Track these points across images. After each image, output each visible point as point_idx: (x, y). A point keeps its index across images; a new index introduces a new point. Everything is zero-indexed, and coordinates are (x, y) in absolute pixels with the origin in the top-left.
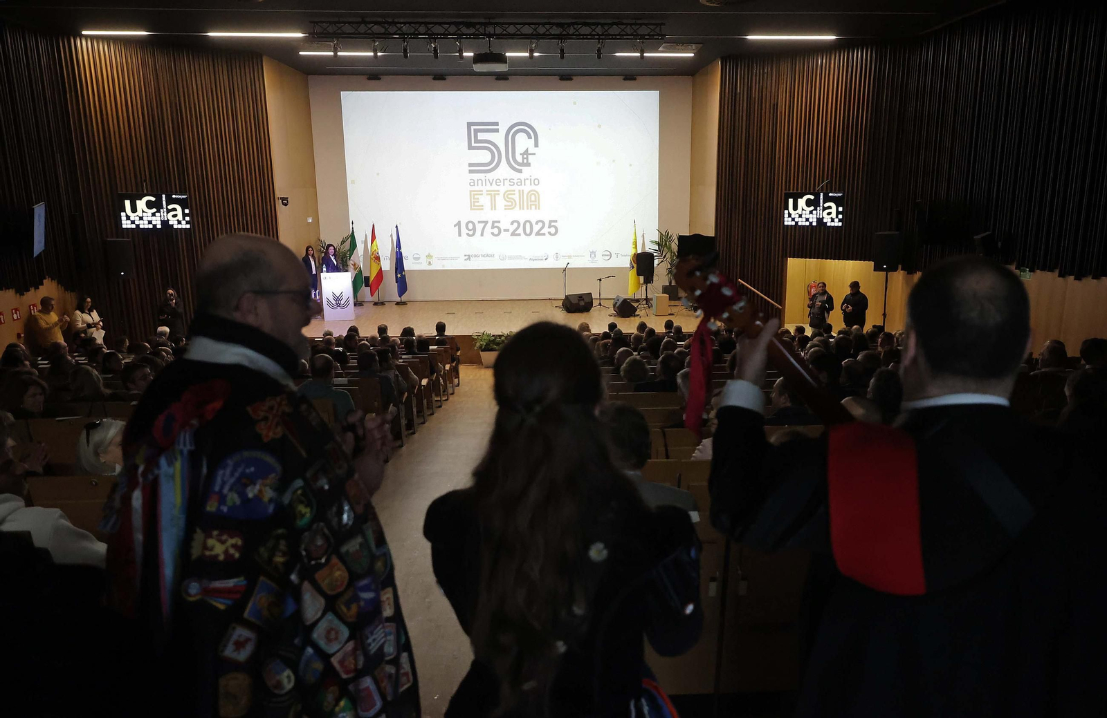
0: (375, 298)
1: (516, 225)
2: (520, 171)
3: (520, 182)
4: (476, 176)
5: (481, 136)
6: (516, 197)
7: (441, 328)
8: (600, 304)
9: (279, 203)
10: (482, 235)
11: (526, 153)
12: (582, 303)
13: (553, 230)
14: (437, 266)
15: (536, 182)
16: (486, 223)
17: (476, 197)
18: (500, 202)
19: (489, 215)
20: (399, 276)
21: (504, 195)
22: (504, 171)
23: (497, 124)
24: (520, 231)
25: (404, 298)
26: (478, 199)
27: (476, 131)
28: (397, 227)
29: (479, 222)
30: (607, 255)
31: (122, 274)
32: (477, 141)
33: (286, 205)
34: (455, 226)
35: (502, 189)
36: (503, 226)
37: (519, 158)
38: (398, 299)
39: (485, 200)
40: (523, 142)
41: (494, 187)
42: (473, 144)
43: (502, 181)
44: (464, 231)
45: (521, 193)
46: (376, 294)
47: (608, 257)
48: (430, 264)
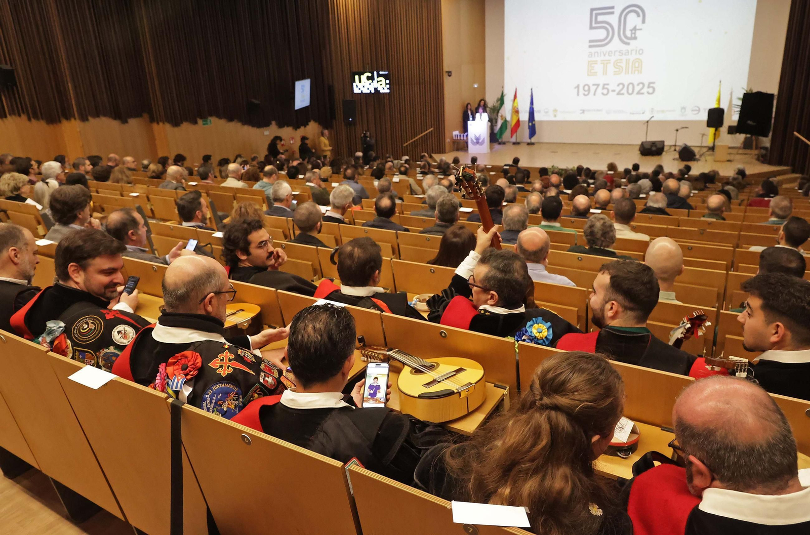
0: (513, 140)
1: (621, 86)
2: (628, 44)
3: (628, 52)
4: (593, 50)
5: (600, 18)
6: (623, 65)
9: (445, 75)
10: (594, 95)
11: (635, 28)
12: (654, 149)
13: (651, 90)
14: (560, 118)
15: (641, 52)
16: (598, 85)
17: (592, 65)
18: (611, 68)
19: (601, 80)
20: (530, 124)
21: (614, 64)
22: (616, 44)
23: (613, 8)
24: (624, 91)
25: (533, 140)
26: (593, 67)
27: (597, 15)
28: (532, 89)
29: (594, 85)
30: (696, 110)
31: (351, 119)
32: (597, 22)
33: (450, 76)
34: (575, 88)
35: (613, 59)
36: (611, 87)
37: (628, 34)
38: (529, 141)
39: (599, 68)
40: (633, 20)
41: (607, 57)
42: (594, 25)
43: (613, 52)
44: (581, 91)
45: (628, 61)
46: (514, 136)
47: (697, 112)
48: (555, 116)
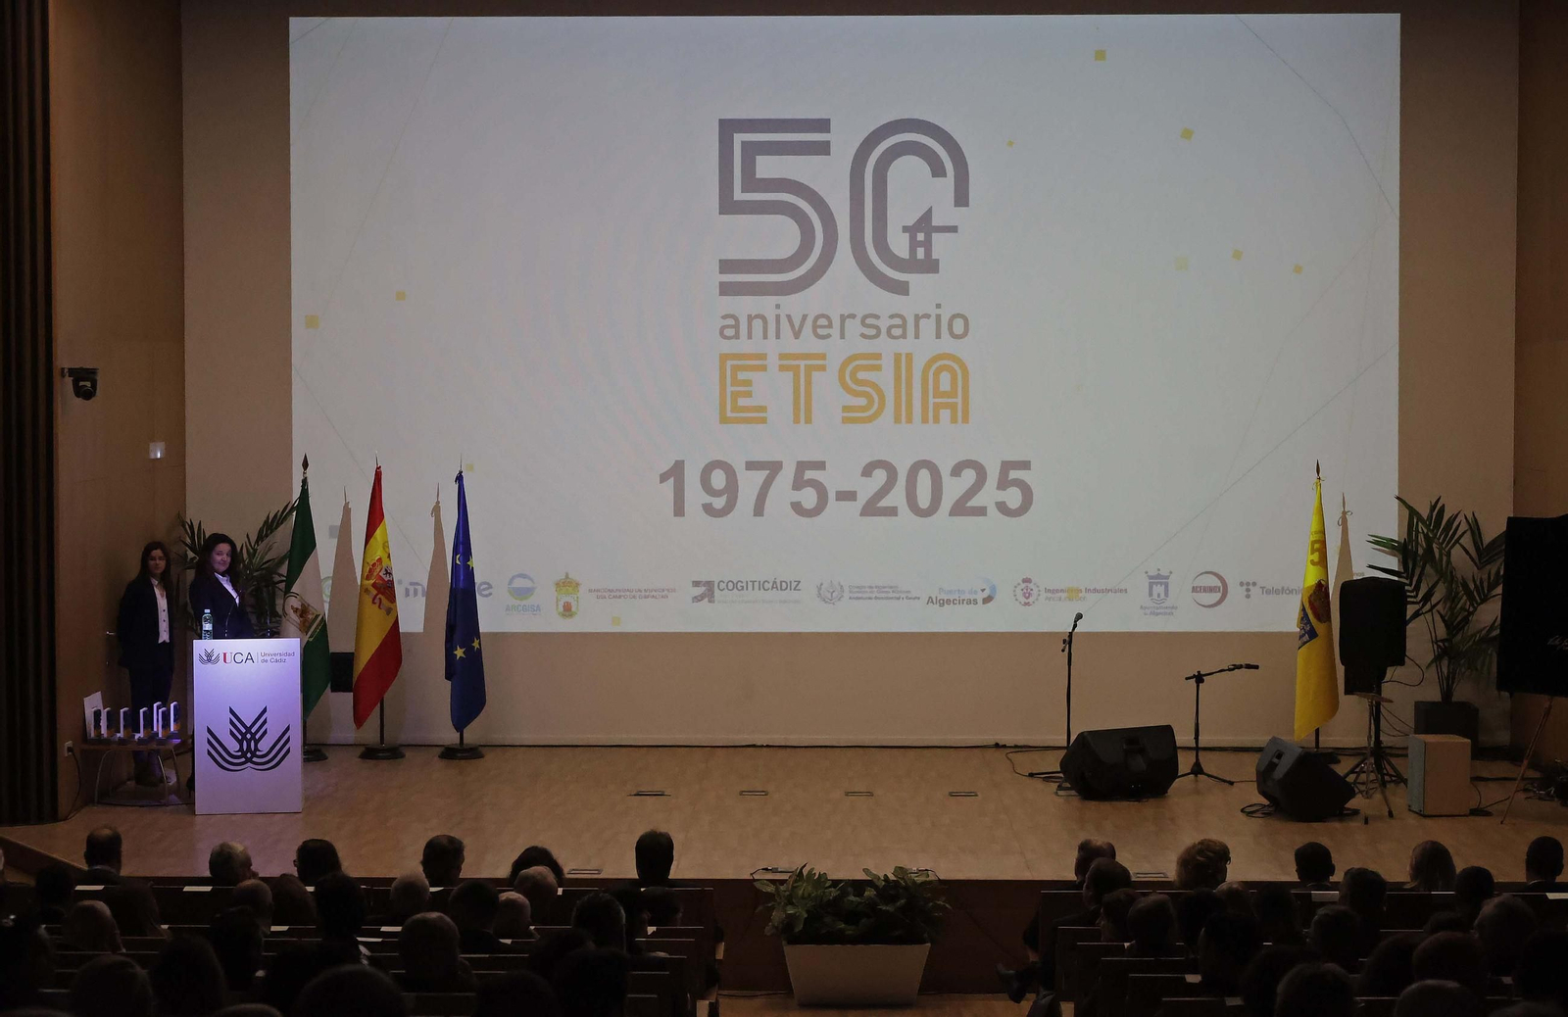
0: (370, 733)
1: (880, 476)
2: (902, 289)
3: (900, 326)
4: (745, 305)
5: (768, 167)
6: (885, 378)
7: (655, 851)
8: (1197, 770)
9: (65, 387)
10: (759, 510)
11: (924, 224)
12: (1139, 764)
13: (1013, 496)
14: (593, 618)
15: (958, 325)
16: (774, 468)
17: (742, 376)
18: (827, 390)
19: (786, 444)
20: (459, 653)
21: (842, 371)
22: (844, 287)
23: (823, 125)
24: (897, 497)
25: (473, 734)
26: (748, 383)
27: (751, 151)
28: (459, 479)
29: (751, 466)
30: (1211, 590)
32: (751, 183)
33: (87, 395)
34: (664, 478)
35: (836, 350)
36: (833, 480)
37: (899, 244)
38: (450, 737)
39: (772, 389)
40: (913, 188)
41: (808, 343)
42: (739, 195)
43: (836, 323)
44: (695, 496)
45: (902, 364)
46: (374, 719)
47: (1216, 597)
48: (567, 611)
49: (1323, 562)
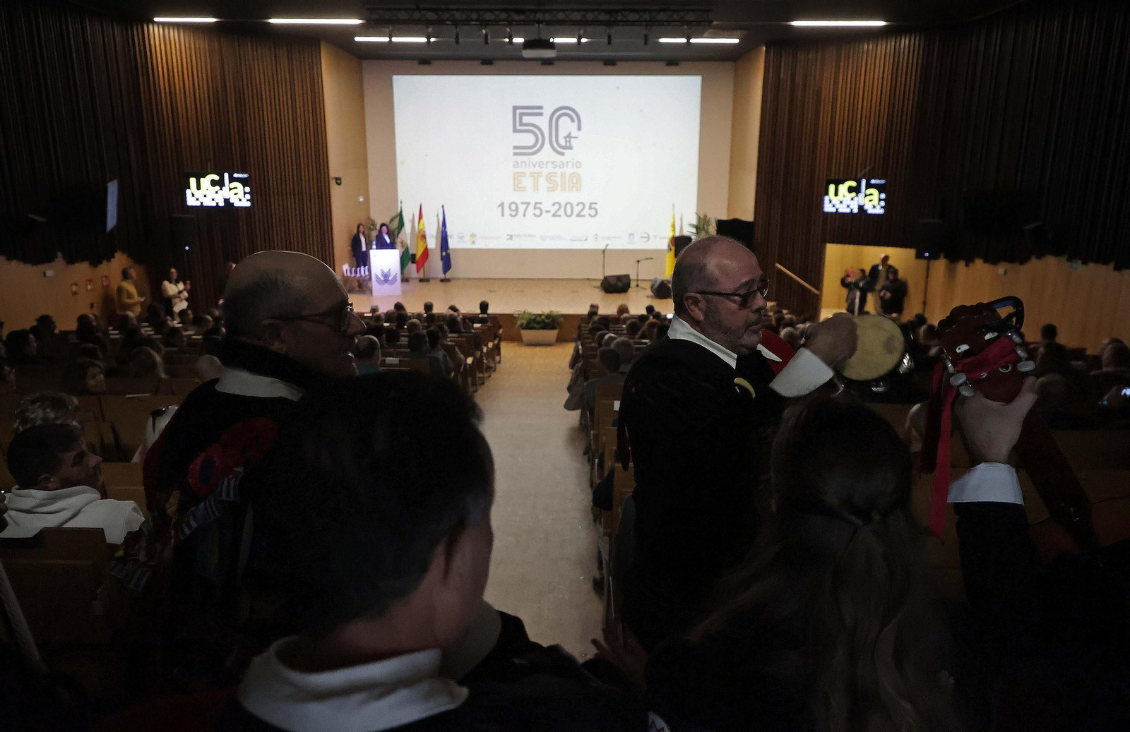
0: (421, 275)
1: (557, 206)
2: (563, 154)
3: (562, 165)
4: (520, 158)
5: (526, 119)
6: (558, 179)
7: (484, 307)
8: (637, 286)
9: (333, 183)
10: (524, 216)
11: (569, 136)
12: (620, 284)
13: (593, 212)
14: (480, 245)
15: (578, 164)
16: (528, 204)
17: (520, 178)
18: (543, 182)
19: (531, 197)
20: (444, 254)
21: (547, 177)
22: (547, 153)
23: (541, 108)
24: (561, 212)
26: (521, 180)
27: (522, 115)
28: (443, 207)
29: (522, 203)
30: (645, 237)
31: (187, 248)
32: (522, 124)
33: (339, 184)
34: (499, 206)
35: (545, 171)
36: (544, 207)
37: (562, 142)
38: (442, 276)
40: (566, 125)
41: (537, 169)
42: (518, 127)
43: (545, 164)
44: (507, 211)
45: (563, 175)
46: (422, 271)
47: (646, 239)
48: (473, 243)
49: (674, 230)
